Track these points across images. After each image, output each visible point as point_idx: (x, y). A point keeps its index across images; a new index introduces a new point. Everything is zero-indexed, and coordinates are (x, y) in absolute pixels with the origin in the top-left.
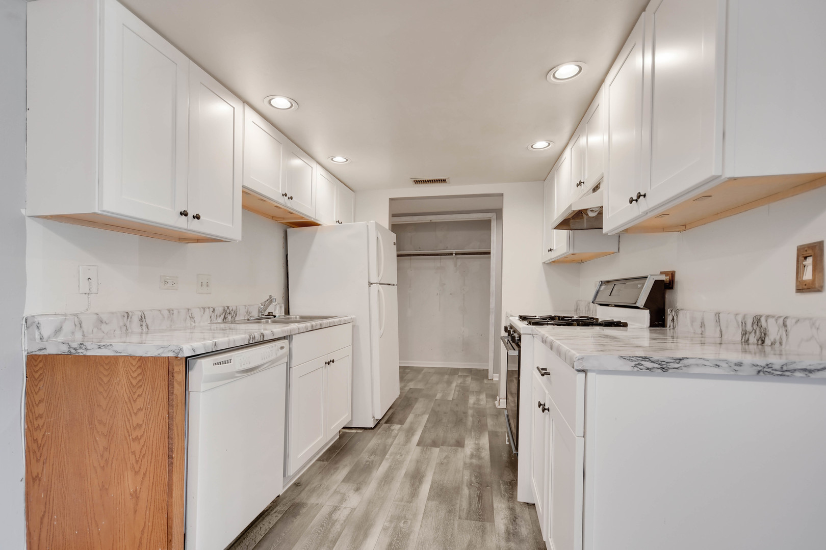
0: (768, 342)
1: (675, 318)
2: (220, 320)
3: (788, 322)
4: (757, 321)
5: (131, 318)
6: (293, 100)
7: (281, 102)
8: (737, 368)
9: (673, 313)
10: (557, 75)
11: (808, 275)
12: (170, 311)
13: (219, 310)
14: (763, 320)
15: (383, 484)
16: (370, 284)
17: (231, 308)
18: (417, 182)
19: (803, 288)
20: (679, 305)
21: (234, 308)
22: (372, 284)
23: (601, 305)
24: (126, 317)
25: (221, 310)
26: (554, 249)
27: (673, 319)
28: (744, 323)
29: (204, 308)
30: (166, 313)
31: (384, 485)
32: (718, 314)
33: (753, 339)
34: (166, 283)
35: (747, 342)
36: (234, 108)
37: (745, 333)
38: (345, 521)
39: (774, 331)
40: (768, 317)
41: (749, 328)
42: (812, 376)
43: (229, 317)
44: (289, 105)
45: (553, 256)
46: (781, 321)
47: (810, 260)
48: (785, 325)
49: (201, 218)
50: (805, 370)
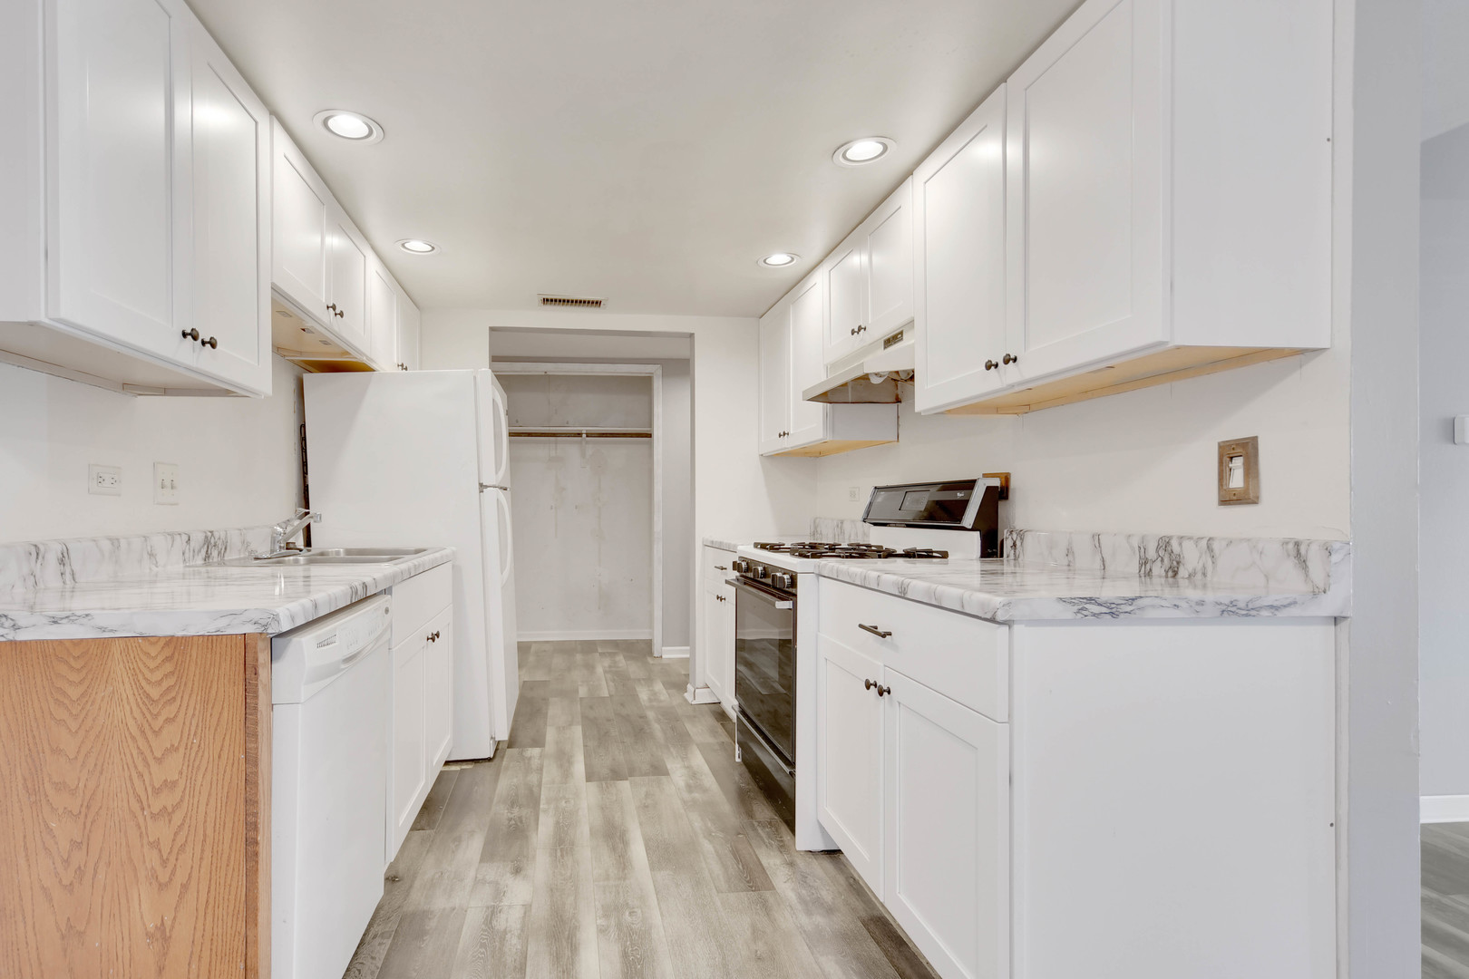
0: (1183, 572)
1: (1018, 543)
2: (199, 561)
3: (1216, 546)
4: (1165, 544)
5: (43, 558)
6: (373, 122)
7: (349, 124)
8: (1198, 608)
9: (1015, 536)
10: (849, 155)
11: (1237, 480)
12: (115, 541)
13: (198, 539)
14: (1175, 545)
15: (559, 854)
16: (482, 487)
17: (216, 534)
18: (546, 301)
19: (1229, 499)
20: (1019, 524)
21: (223, 536)
22: (487, 487)
23: (875, 524)
24: (34, 555)
25: (201, 537)
26: (791, 432)
27: (1015, 545)
28: (1143, 549)
29: (172, 535)
30: (106, 545)
31: (562, 855)
32: (1097, 537)
33: (1158, 570)
34: (100, 479)
35: (1149, 574)
36: (256, 123)
37: (1144, 562)
38: (522, 930)
39: (1192, 558)
40: (1181, 538)
41: (1152, 554)
42: (1279, 614)
43: (215, 553)
44: (365, 131)
45: (787, 444)
46: (1204, 543)
47: (1238, 463)
48: (1210, 548)
49: (218, 347)
50: (1271, 607)
